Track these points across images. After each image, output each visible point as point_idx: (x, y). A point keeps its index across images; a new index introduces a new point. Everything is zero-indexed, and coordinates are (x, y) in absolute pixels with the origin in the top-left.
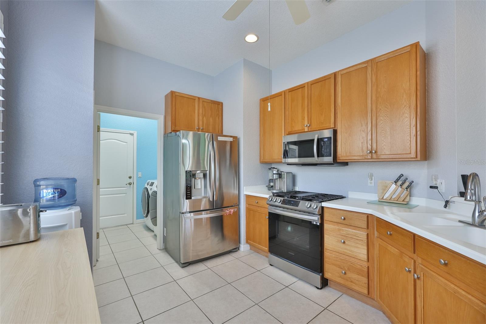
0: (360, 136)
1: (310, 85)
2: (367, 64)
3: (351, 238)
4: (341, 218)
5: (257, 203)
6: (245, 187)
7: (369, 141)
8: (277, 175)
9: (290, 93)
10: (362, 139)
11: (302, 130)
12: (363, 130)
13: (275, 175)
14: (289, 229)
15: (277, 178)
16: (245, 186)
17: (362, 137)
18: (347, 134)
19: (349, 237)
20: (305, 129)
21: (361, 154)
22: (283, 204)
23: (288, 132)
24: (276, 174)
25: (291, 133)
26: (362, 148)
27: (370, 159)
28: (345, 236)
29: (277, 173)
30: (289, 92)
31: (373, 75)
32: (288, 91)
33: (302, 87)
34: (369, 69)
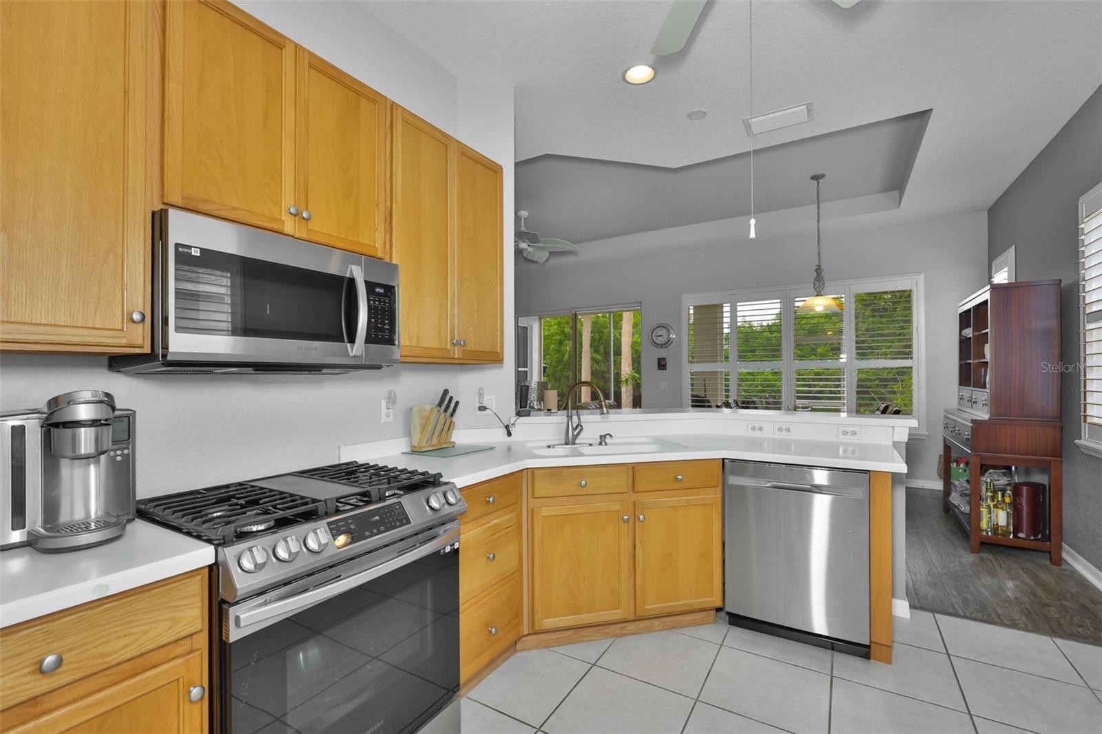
1: (304, 58)
7: (451, 316)
21: (438, 347)
23: (184, 198)
24: (94, 423)
26: (439, 332)
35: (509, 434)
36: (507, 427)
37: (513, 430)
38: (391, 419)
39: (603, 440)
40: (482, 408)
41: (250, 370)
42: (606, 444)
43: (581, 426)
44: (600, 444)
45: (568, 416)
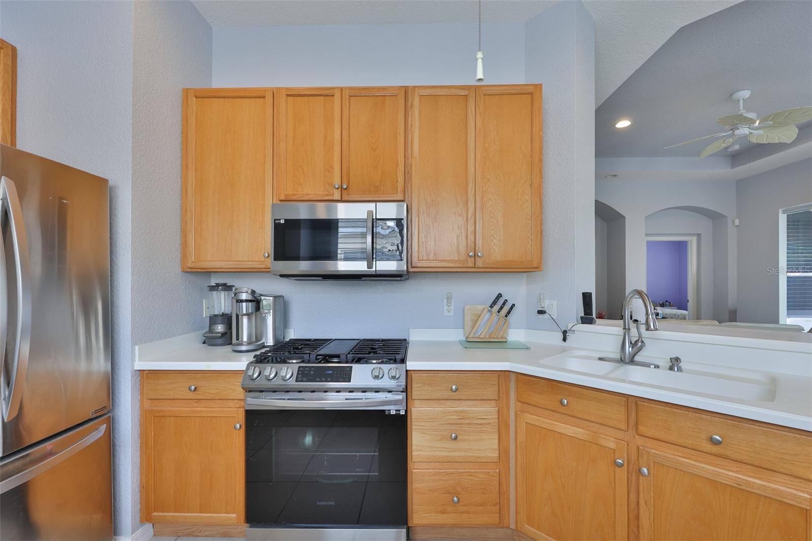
0: (455, 224)
1: (346, 94)
2: (467, 91)
3: (469, 424)
4: (451, 389)
5: (196, 389)
6: (137, 347)
7: (471, 234)
8: (250, 304)
9: (290, 99)
10: (458, 229)
11: (327, 195)
12: (460, 212)
13: (244, 304)
14: (308, 440)
15: (250, 311)
16: (136, 344)
17: (458, 226)
18: (429, 217)
19: (464, 424)
20: (333, 195)
21: (457, 259)
22: (302, 381)
23: (286, 196)
24: (247, 301)
25: (293, 198)
26: (458, 247)
27: (472, 268)
28: (456, 424)
29: (250, 298)
30: (288, 95)
31: (478, 116)
32: (285, 93)
33: (326, 94)
34: (471, 101)
35: (564, 340)
36: (565, 333)
37: (570, 336)
38: (452, 313)
39: (675, 364)
40: (541, 312)
41: (320, 278)
42: (680, 370)
43: (642, 342)
44: (671, 368)
45: (624, 328)
